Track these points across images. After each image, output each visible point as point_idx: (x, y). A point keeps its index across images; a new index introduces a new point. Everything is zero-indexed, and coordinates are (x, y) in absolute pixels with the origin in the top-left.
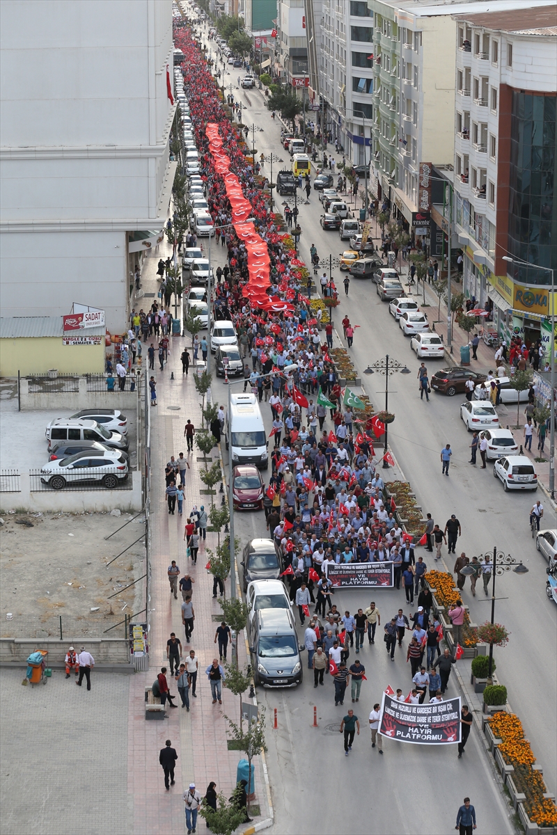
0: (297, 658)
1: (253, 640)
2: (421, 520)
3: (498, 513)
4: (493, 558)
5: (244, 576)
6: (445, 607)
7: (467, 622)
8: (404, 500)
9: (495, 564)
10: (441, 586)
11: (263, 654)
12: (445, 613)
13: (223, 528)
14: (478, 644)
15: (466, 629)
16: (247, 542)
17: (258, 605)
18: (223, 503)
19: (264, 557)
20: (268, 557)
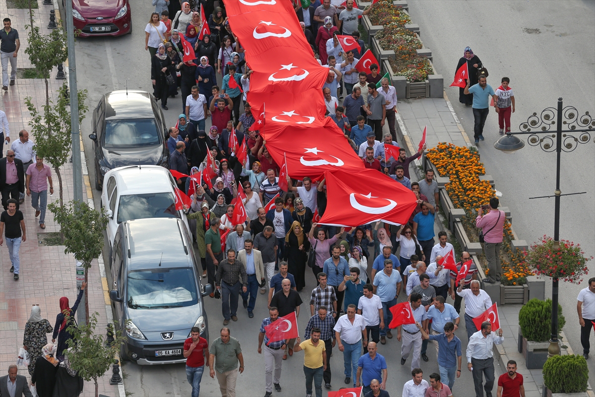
0: (197, 309)
1: (116, 278)
2: (419, 51)
3: (561, 35)
4: (556, 120)
5: (97, 160)
6: (466, 211)
7: (508, 237)
8: (388, 14)
9: (559, 131)
10: (457, 171)
11: (134, 303)
12: (468, 222)
13: (54, 72)
14: (530, 279)
15: (506, 250)
16: (100, 96)
17: (125, 212)
18: (52, 25)
19: (133, 124)
20: (140, 124)
